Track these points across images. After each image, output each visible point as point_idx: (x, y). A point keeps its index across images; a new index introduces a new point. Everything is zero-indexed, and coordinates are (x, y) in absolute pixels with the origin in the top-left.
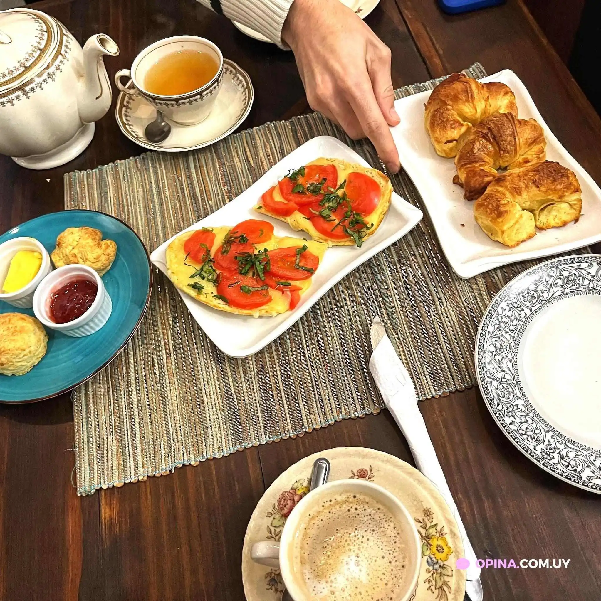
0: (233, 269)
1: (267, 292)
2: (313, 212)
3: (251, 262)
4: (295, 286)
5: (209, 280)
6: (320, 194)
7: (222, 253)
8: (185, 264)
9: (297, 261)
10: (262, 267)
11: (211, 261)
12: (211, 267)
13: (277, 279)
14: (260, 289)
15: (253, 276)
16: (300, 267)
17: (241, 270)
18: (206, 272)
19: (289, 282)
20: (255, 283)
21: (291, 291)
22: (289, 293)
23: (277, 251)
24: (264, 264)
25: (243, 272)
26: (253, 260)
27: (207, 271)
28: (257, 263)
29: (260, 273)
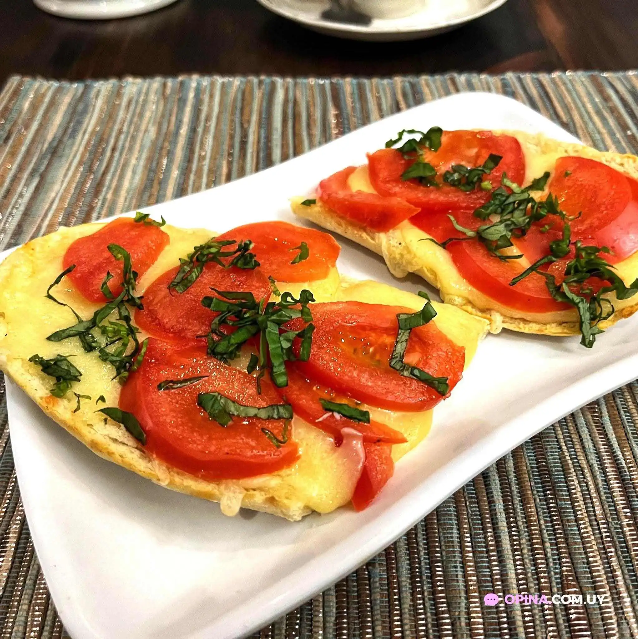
0: (189, 334)
1: (287, 432)
2: (458, 227)
3: (254, 322)
4: (382, 427)
5: (104, 357)
6: (481, 189)
7: (172, 287)
8: (50, 297)
9: (400, 348)
10: (286, 345)
11: (131, 301)
12: (127, 319)
13: (326, 394)
14: (263, 414)
15: (251, 369)
16: (405, 367)
17: (216, 344)
18: (104, 331)
19: (365, 407)
20: (252, 391)
21: (367, 441)
22: (358, 445)
23: (340, 306)
24: (292, 335)
25: (221, 348)
26: (260, 319)
27: (110, 328)
28: (273, 329)
29: (276, 362)
